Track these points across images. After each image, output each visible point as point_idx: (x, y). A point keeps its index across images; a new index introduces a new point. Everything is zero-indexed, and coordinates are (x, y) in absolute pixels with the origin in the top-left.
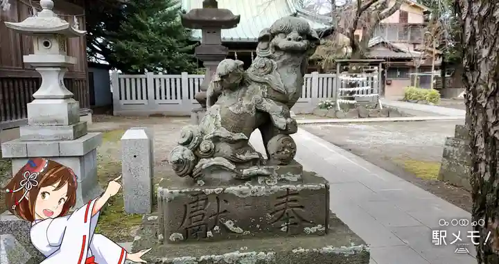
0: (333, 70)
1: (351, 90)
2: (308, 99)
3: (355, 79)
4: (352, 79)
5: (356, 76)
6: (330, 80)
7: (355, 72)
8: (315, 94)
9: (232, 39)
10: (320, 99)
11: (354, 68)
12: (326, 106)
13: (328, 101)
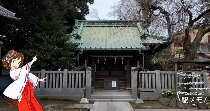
0: (172, 68)
1: (188, 84)
2: (154, 89)
3: (190, 75)
4: (188, 75)
5: (190, 73)
6: (169, 76)
7: (190, 70)
8: (158, 85)
9: (101, 48)
10: (163, 90)
11: (189, 67)
12: (168, 95)
13: (169, 91)
